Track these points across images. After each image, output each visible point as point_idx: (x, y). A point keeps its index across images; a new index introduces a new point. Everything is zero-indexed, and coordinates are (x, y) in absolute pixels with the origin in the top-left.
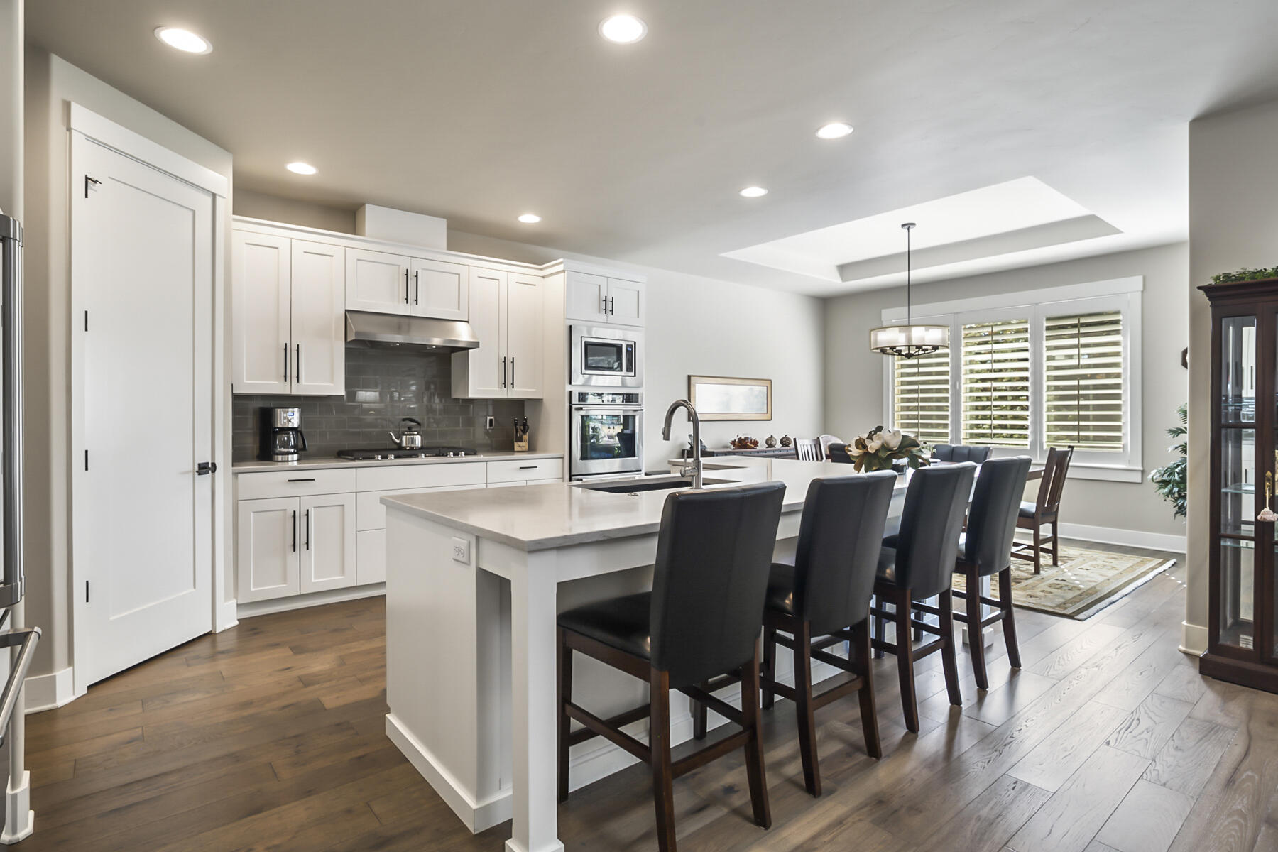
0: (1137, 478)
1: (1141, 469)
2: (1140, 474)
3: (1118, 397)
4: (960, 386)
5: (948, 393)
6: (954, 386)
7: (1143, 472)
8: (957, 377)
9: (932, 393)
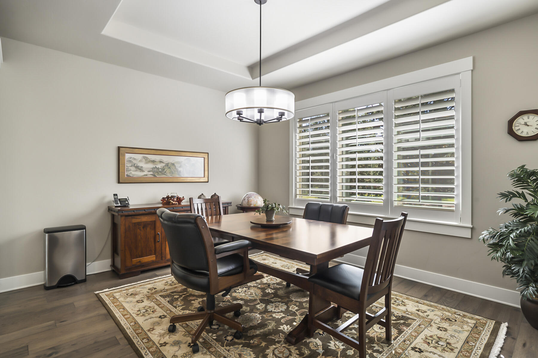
0: (467, 234)
1: (471, 226)
2: (470, 231)
3: (451, 164)
4: (336, 157)
5: (329, 162)
6: (333, 157)
7: (472, 229)
8: (334, 151)
9: (322, 162)
